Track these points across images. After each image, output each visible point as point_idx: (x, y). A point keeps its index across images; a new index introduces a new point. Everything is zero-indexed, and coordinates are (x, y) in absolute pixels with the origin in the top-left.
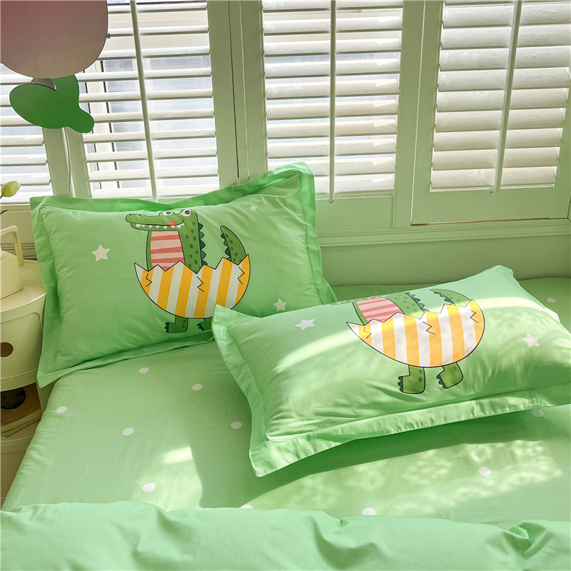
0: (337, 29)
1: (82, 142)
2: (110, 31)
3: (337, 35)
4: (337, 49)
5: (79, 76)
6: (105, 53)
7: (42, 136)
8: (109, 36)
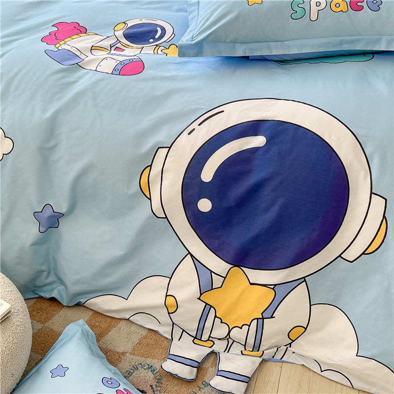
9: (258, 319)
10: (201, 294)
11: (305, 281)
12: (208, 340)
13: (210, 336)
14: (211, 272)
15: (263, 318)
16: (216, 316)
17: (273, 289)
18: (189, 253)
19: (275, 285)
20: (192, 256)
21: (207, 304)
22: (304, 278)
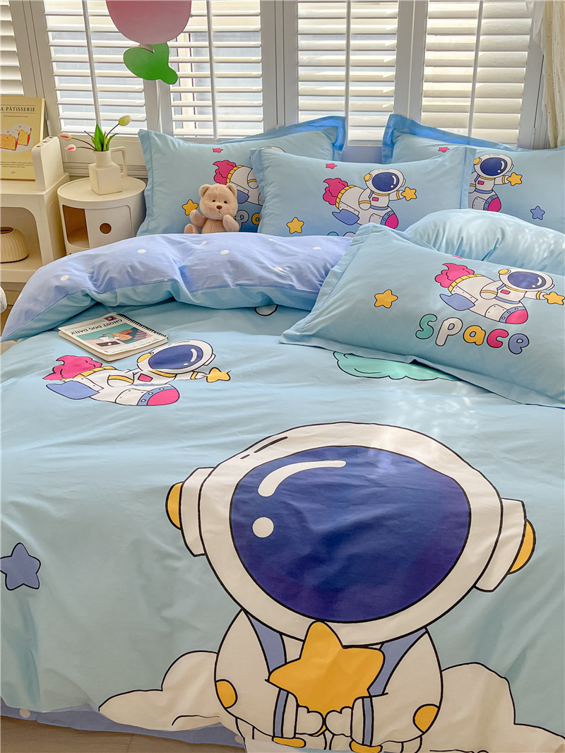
0: (351, 16)
1: (169, 92)
2: (193, 12)
3: (352, 21)
4: (352, 31)
5: (169, 43)
6: (187, 28)
7: (142, 87)
8: (192, 16)
9: (363, 698)
10: (270, 673)
11: (427, 632)
12: (294, 737)
13: (295, 733)
14: (281, 634)
15: (371, 697)
16: (298, 706)
17: (380, 650)
18: (243, 609)
19: (382, 643)
20: (247, 613)
21: (281, 689)
22: (425, 627)
